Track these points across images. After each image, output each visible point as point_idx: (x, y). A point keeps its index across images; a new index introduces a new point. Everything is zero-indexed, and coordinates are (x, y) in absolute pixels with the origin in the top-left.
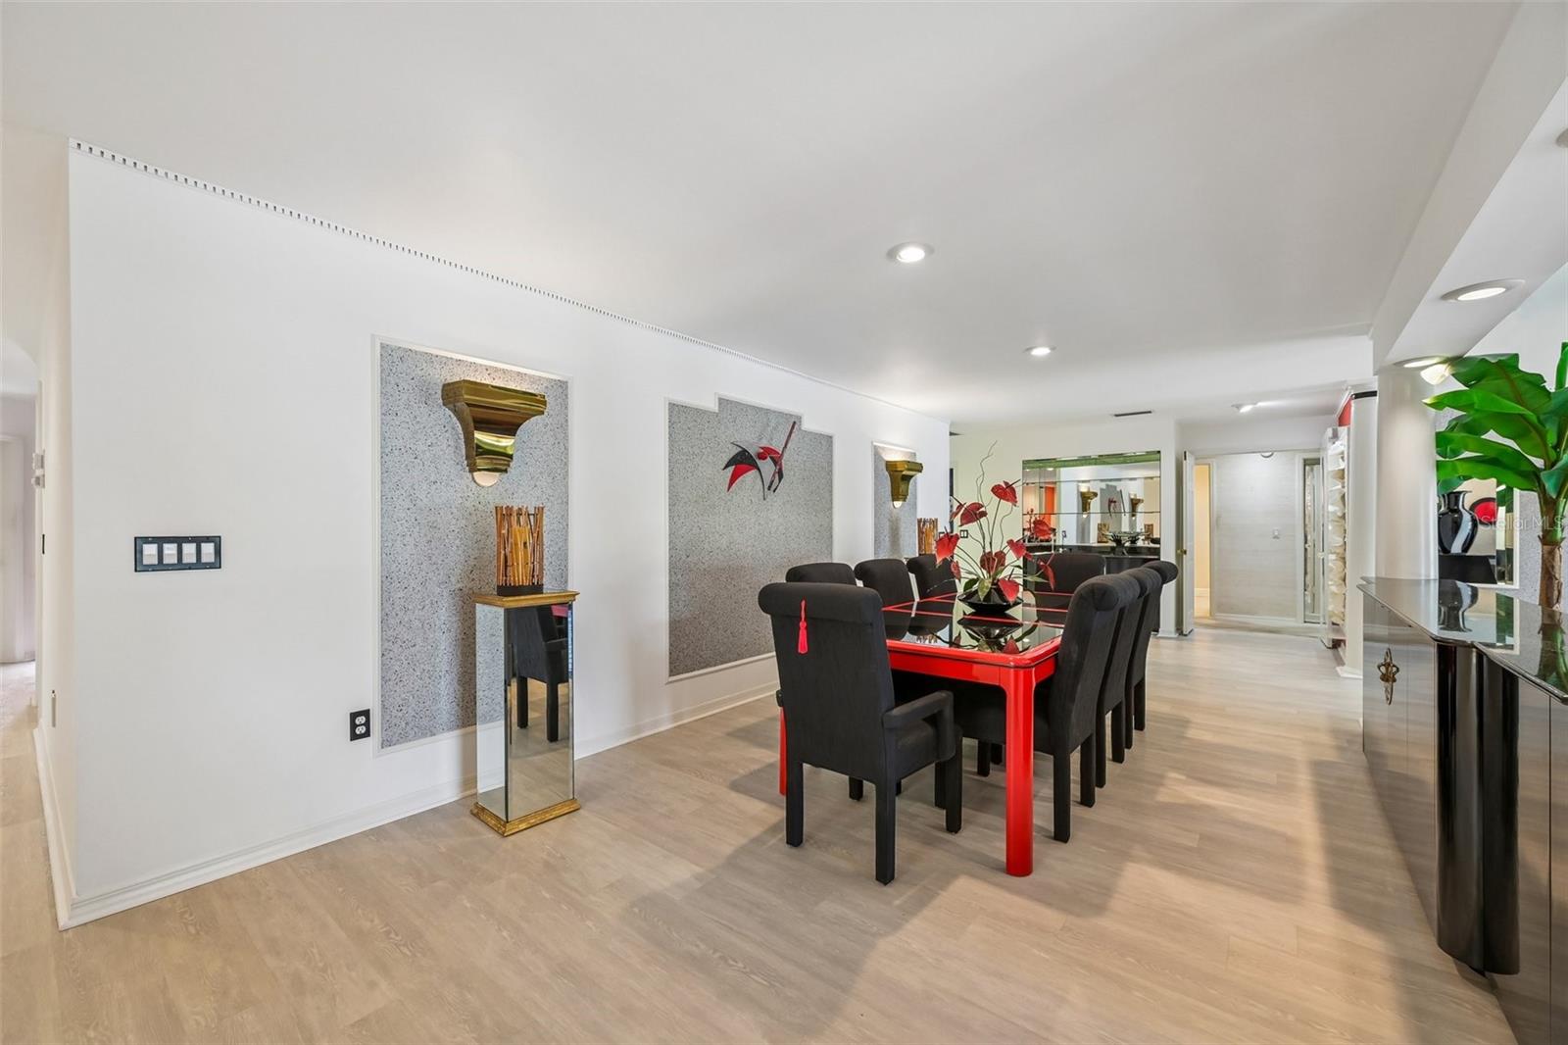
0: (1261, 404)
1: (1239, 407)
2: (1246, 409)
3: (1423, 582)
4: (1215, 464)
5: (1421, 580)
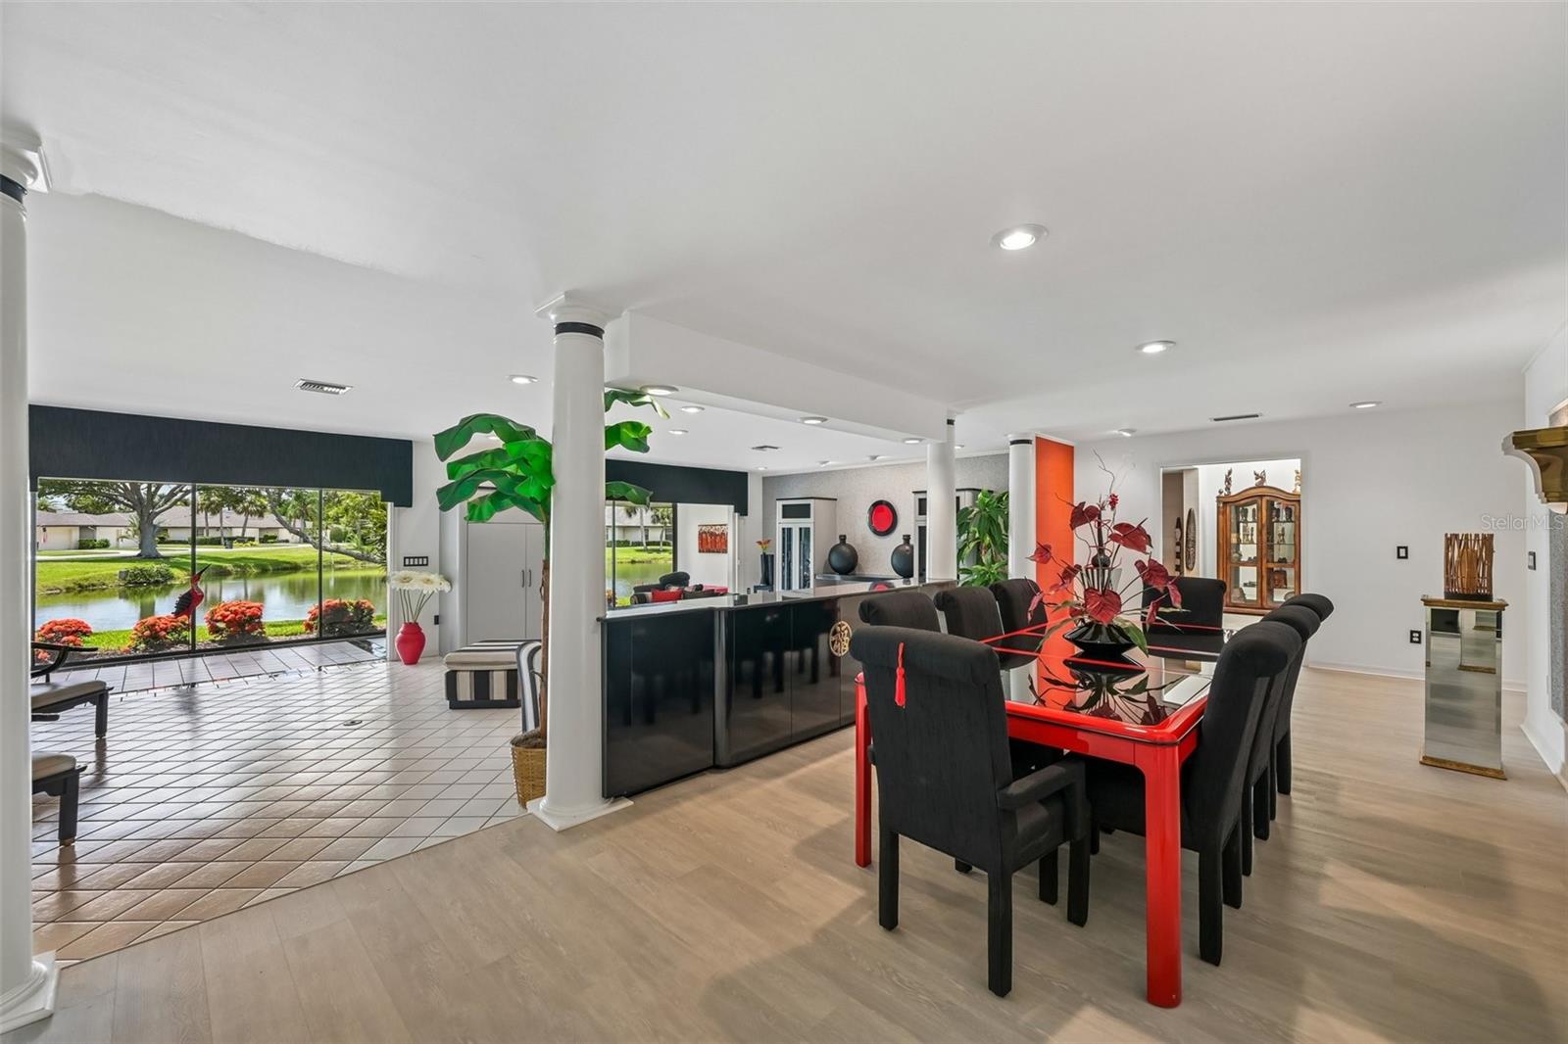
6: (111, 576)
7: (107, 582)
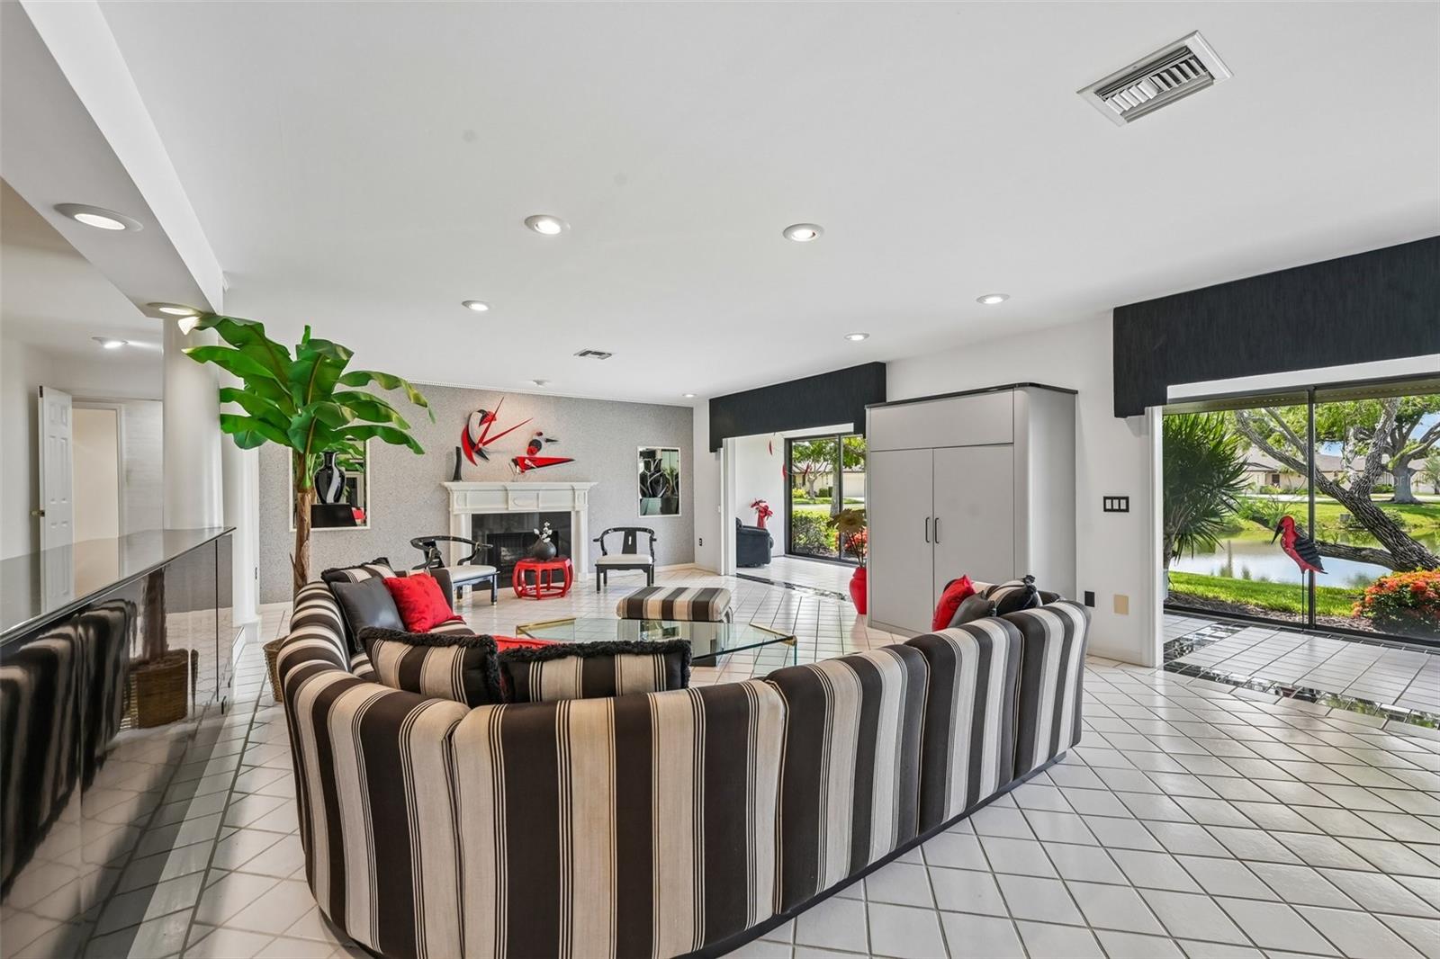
0: (132, 343)
1: (102, 340)
2: (112, 345)
3: (207, 530)
4: (123, 412)
5: (204, 529)
6: (1333, 518)
7: (1327, 524)
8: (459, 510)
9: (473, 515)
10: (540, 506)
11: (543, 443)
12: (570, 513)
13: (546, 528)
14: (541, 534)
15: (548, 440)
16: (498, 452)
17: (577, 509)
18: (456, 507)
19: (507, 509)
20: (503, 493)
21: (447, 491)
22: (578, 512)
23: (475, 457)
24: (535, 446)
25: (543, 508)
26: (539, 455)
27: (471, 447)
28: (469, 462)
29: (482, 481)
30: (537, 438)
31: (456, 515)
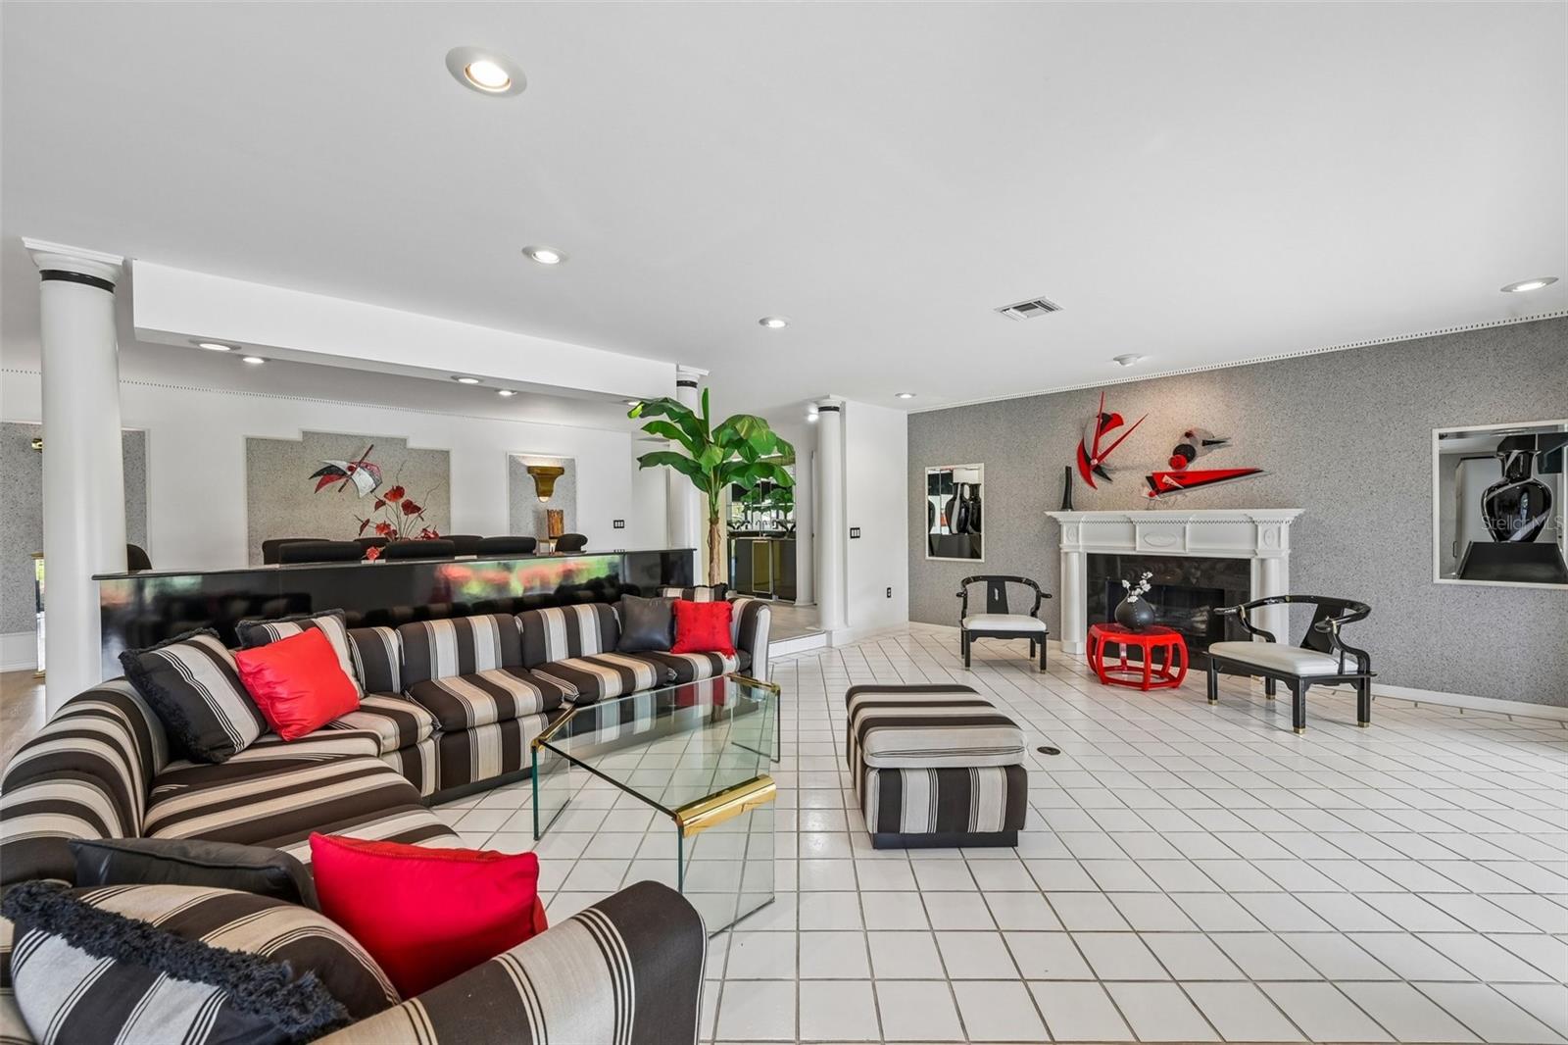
8: (1069, 546)
9: (1088, 554)
10: (1187, 546)
11: (1199, 448)
12: (1248, 562)
13: (1144, 582)
14: (1133, 588)
15: (1205, 443)
16: (1126, 468)
17: (1260, 556)
18: (1066, 543)
19: (1135, 549)
20: (1126, 527)
21: (1056, 525)
22: (1263, 561)
23: (1095, 478)
24: (1184, 454)
25: (1192, 550)
26: (1192, 467)
27: (1091, 465)
28: (1086, 486)
29: (1103, 509)
30: (1187, 441)
31: (1067, 553)
